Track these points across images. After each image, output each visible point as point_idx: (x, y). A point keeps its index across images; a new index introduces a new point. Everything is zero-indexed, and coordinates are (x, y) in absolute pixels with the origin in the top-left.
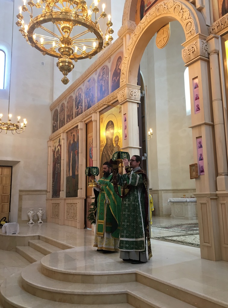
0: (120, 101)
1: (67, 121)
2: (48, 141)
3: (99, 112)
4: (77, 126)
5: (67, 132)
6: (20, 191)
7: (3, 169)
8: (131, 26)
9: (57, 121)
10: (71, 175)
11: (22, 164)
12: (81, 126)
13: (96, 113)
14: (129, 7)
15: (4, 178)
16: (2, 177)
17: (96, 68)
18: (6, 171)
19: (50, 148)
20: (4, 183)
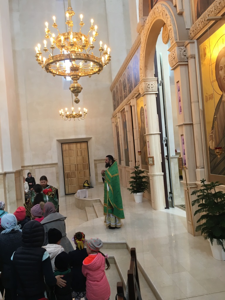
0: (141, 94)
1: (120, 102)
2: (111, 118)
3: (136, 97)
4: (124, 109)
5: (121, 112)
6: (95, 160)
7: (81, 144)
8: (144, 22)
9: (115, 101)
10: (126, 148)
11: (93, 139)
12: (127, 108)
13: (134, 98)
14: (141, 4)
15: (83, 151)
16: (81, 150)
17: (130, 57)
18: (84, 145)
19: (113, 124)
20: (83, 155)
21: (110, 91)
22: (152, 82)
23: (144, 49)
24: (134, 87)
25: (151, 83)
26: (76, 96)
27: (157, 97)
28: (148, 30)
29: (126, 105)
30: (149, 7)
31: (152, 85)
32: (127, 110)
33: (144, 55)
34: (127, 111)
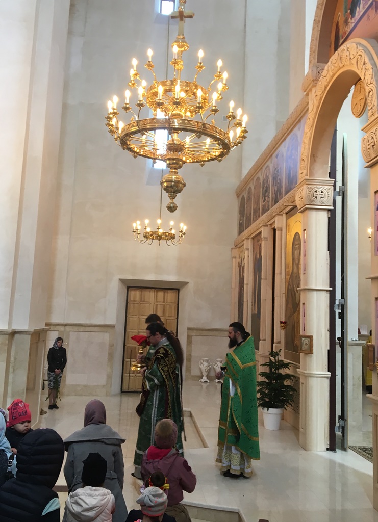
0: (299, 207)
1: (253, 220)
2: (232, 249)
3: (287, 213)
4: (260, 233)
5: (253, 238)
6: (189, 329)
7: (166, 294)
8: (318, 74)
9: (243, 217)
10: (256, 312)
11: (191, 286)
12: (266, 232)
13: (282, 215)
14: (316, 39)
15: (168, 306)
16: (164, 306)
17: (283, 136)
18: (171, 296)
19: (234, 260)
20: (167, 315)
21: (236, 196)
22: (323, 186)
23: (313, 123)
24: (284, 192)
25: (320, 189)
26: (172, 197)
27: (329, 216)
28: (326, 88)
29: (266, 226)
30: (330, 46)
31: (322, 192)
32: (266, 236)
33: (311, 133)
34: (266, 238)
